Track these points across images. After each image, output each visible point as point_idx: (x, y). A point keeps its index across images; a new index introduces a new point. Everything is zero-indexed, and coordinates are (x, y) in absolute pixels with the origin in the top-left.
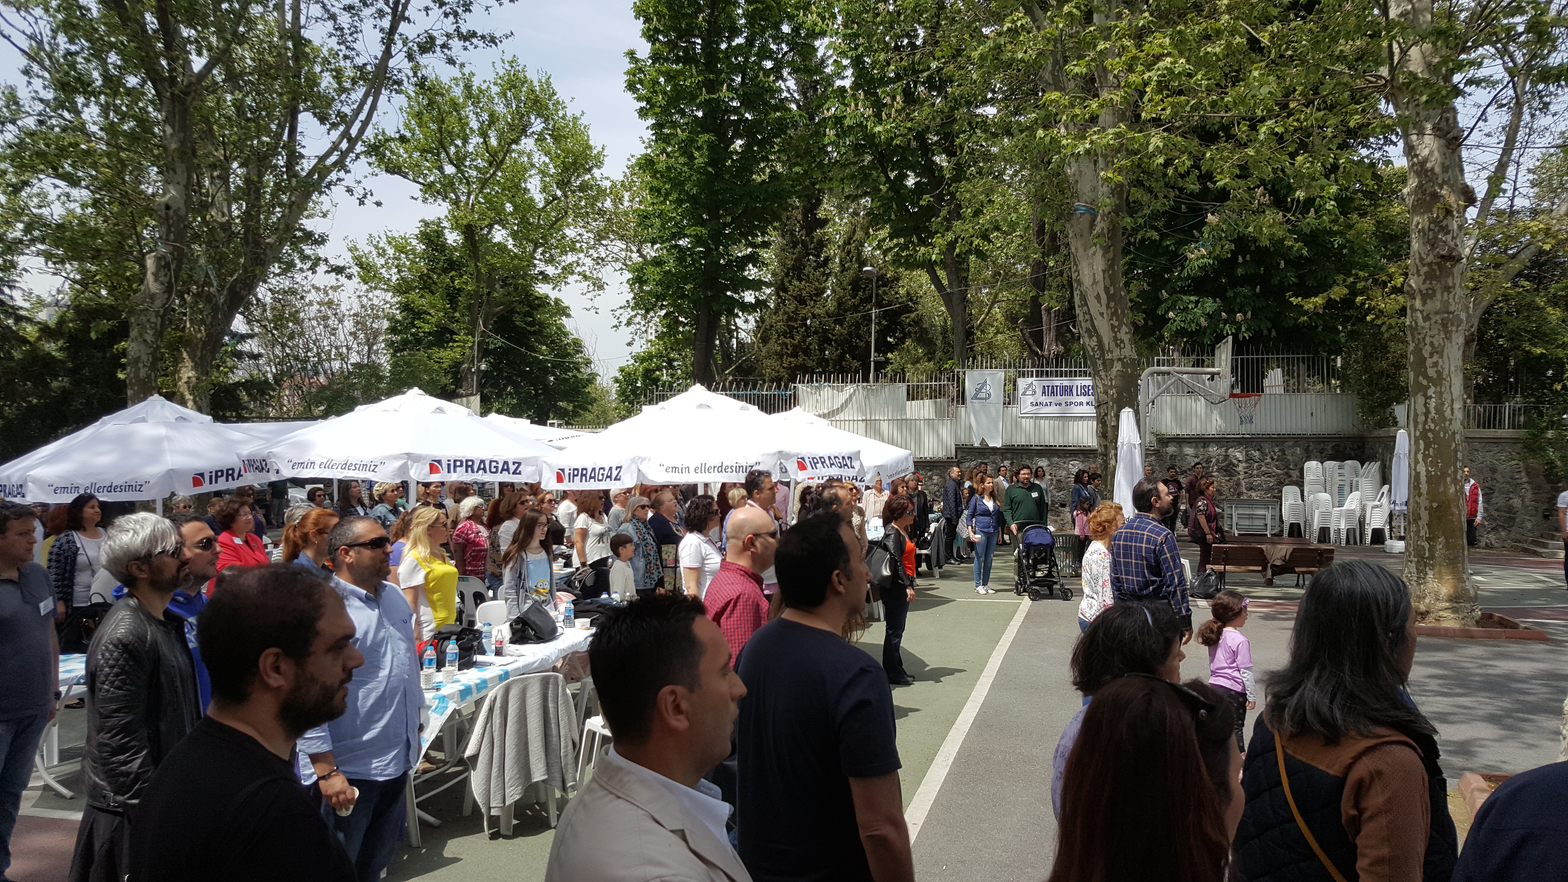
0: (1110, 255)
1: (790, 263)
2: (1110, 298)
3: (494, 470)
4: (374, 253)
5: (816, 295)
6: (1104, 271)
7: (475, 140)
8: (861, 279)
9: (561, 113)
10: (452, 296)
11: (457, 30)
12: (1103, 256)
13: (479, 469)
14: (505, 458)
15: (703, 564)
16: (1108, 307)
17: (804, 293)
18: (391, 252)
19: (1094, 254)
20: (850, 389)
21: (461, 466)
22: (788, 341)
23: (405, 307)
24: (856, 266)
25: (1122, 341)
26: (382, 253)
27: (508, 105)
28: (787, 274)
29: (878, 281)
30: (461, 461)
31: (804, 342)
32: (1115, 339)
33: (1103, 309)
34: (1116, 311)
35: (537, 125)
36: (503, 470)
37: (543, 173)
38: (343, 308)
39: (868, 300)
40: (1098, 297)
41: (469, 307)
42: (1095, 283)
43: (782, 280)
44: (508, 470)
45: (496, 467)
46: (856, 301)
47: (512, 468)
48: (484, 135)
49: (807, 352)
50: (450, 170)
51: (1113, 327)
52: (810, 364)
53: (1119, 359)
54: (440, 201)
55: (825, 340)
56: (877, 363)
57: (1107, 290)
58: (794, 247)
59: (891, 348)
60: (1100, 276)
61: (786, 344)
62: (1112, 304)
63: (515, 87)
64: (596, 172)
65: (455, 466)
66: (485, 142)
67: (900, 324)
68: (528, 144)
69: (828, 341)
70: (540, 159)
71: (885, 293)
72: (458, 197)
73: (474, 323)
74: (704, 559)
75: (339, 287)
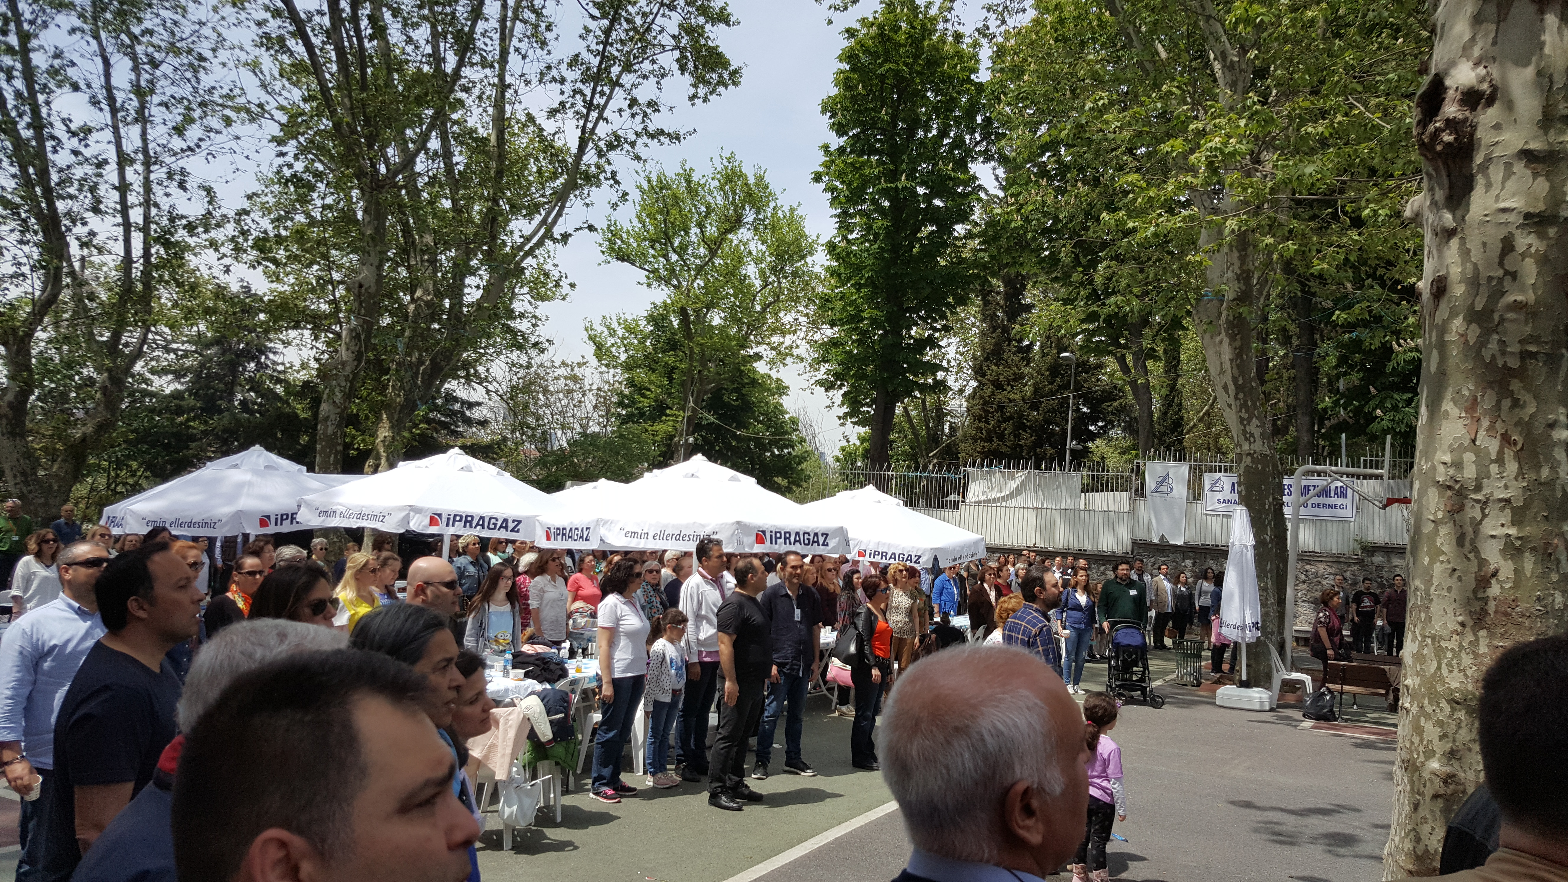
0: (1238, 344)
1: (989, 347)
2: (1239, 388)
3: (492, 526)
4: (606, 333)
5: (1015, 380)
6: (1231, 360)
7: (694, 230)
8: (1061, 365)
9: (772, 204)
10: (670, 372)
11: (645, 129)
12: (1230, 344)
13: (477, 524)
14: (505, 516)
15: (618, 625)
16: (1236, 398)
17: (1001, 378)
18: (620, 332)
19: (1221, 341)
20: (1021, 475)
21: (460, 521)
22: (982, 425)
23: (631, 383)
24: (1055, 351)
25: (1252, 435)
26: (613, 333)
27: (726, 198)
28: (987, 359)
29: (1077, 367)
30: (461, 516)
31: (999, 427)
32: (1244, 432)
33: (1231, 400)
34: (1246, 402)
35: (749, 216)
36: (501, 527)
37: (757, 261)
38: (587, 383)
39: (1067, 387)
40: (1225, 388)
41: (683, 384)
42: (1222, 372)
43: (981, 364)
44: (506, 528)
45: (495, 524)
46: (1054, 387)
47: (511, 525)
48: (701, 226)
49: (1001, 437)
50: (674, 257)
51: (1242, 420)
52: (1004, 449)
53: (1249, 454)
54: (663, 287)
55: (1020, 426)
56: (1073, 451)
57: (1235, 380)
58: (994, 331)
59: (1092, 437)
60: (1227, 365)
61: (981, 429)
62: (1241, 395)
63: (731, 181)
64: (809, 259)
65: (454, 521)
66: (702, 232)
67: (1101, 412)
68: (744, 233)
69: (1024, 427)
70: (756, 247)
71: (1085, 380)
72: (679, 282)
73: (686, 400)
74: (618, 620)
75: (584, 363)
